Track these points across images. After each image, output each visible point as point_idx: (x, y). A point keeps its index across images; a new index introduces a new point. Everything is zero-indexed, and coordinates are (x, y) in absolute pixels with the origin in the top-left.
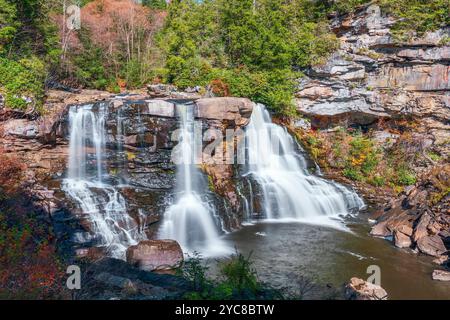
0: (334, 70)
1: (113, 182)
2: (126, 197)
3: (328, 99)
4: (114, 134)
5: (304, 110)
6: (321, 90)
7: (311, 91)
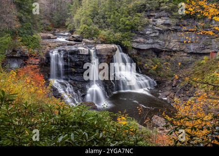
0: (148, 32)
1: (67, 80)
2: (73, 86)
3: (144, 43)
4: (67, 61)
5: (135, 47)
6: (142, 40)
7: (138, 40)
